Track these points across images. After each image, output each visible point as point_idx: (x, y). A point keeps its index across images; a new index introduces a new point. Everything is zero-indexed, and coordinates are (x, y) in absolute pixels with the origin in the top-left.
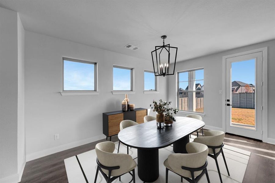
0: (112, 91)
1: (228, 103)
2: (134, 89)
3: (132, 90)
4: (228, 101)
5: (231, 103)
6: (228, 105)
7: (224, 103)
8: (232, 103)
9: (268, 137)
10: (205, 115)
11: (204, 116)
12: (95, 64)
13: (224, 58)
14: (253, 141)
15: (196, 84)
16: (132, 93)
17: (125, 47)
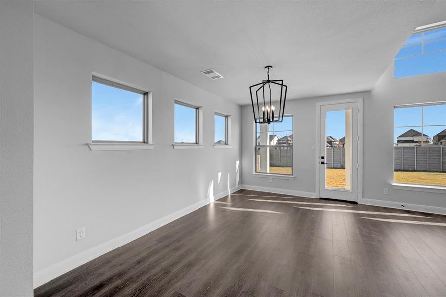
0: (174, 144)
1: (322, 160)
2: (201, 141)
3: (197, 143)
4: (323, 158)
5: (325, 161)
6: (323, 163)
7: (318, 160)
8: (327, 161)
9: (363, 198)
10: (295, 177)
11: (292, 179)
12: (145, 94)
13: (318, 104)
14: (349, 204)
15: (270, 136)
16: (197, 147)
17: (202, 72)
